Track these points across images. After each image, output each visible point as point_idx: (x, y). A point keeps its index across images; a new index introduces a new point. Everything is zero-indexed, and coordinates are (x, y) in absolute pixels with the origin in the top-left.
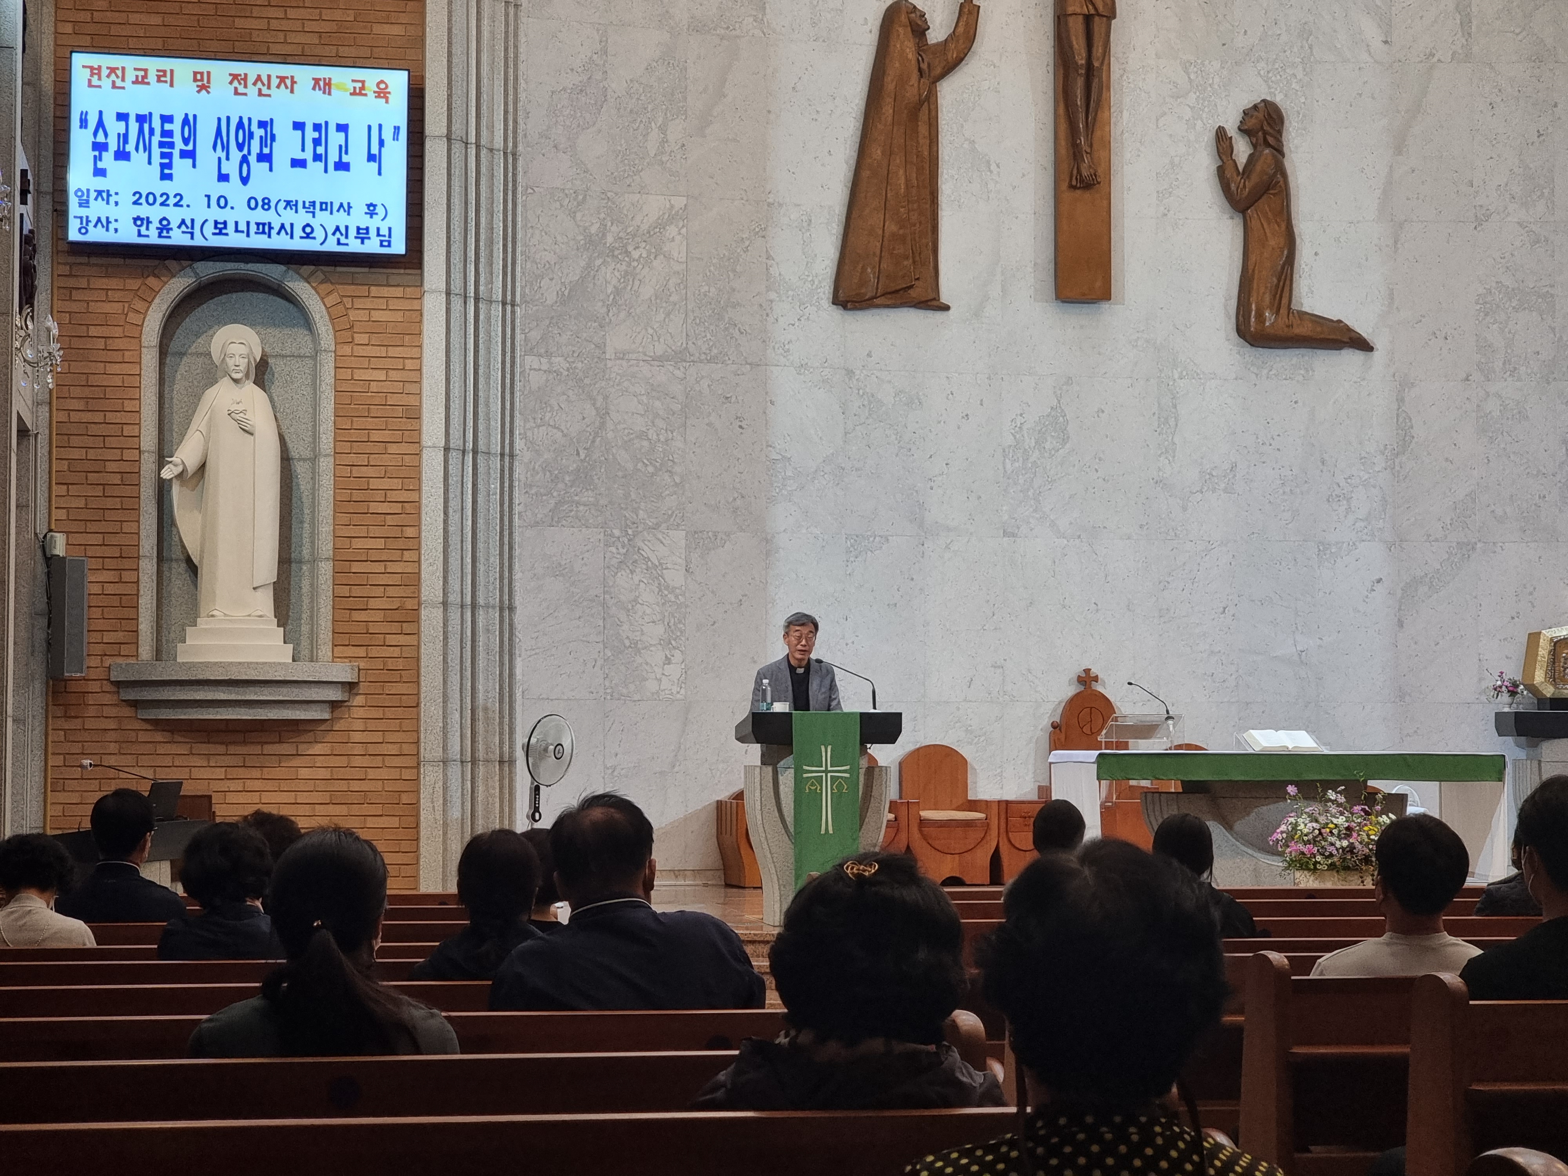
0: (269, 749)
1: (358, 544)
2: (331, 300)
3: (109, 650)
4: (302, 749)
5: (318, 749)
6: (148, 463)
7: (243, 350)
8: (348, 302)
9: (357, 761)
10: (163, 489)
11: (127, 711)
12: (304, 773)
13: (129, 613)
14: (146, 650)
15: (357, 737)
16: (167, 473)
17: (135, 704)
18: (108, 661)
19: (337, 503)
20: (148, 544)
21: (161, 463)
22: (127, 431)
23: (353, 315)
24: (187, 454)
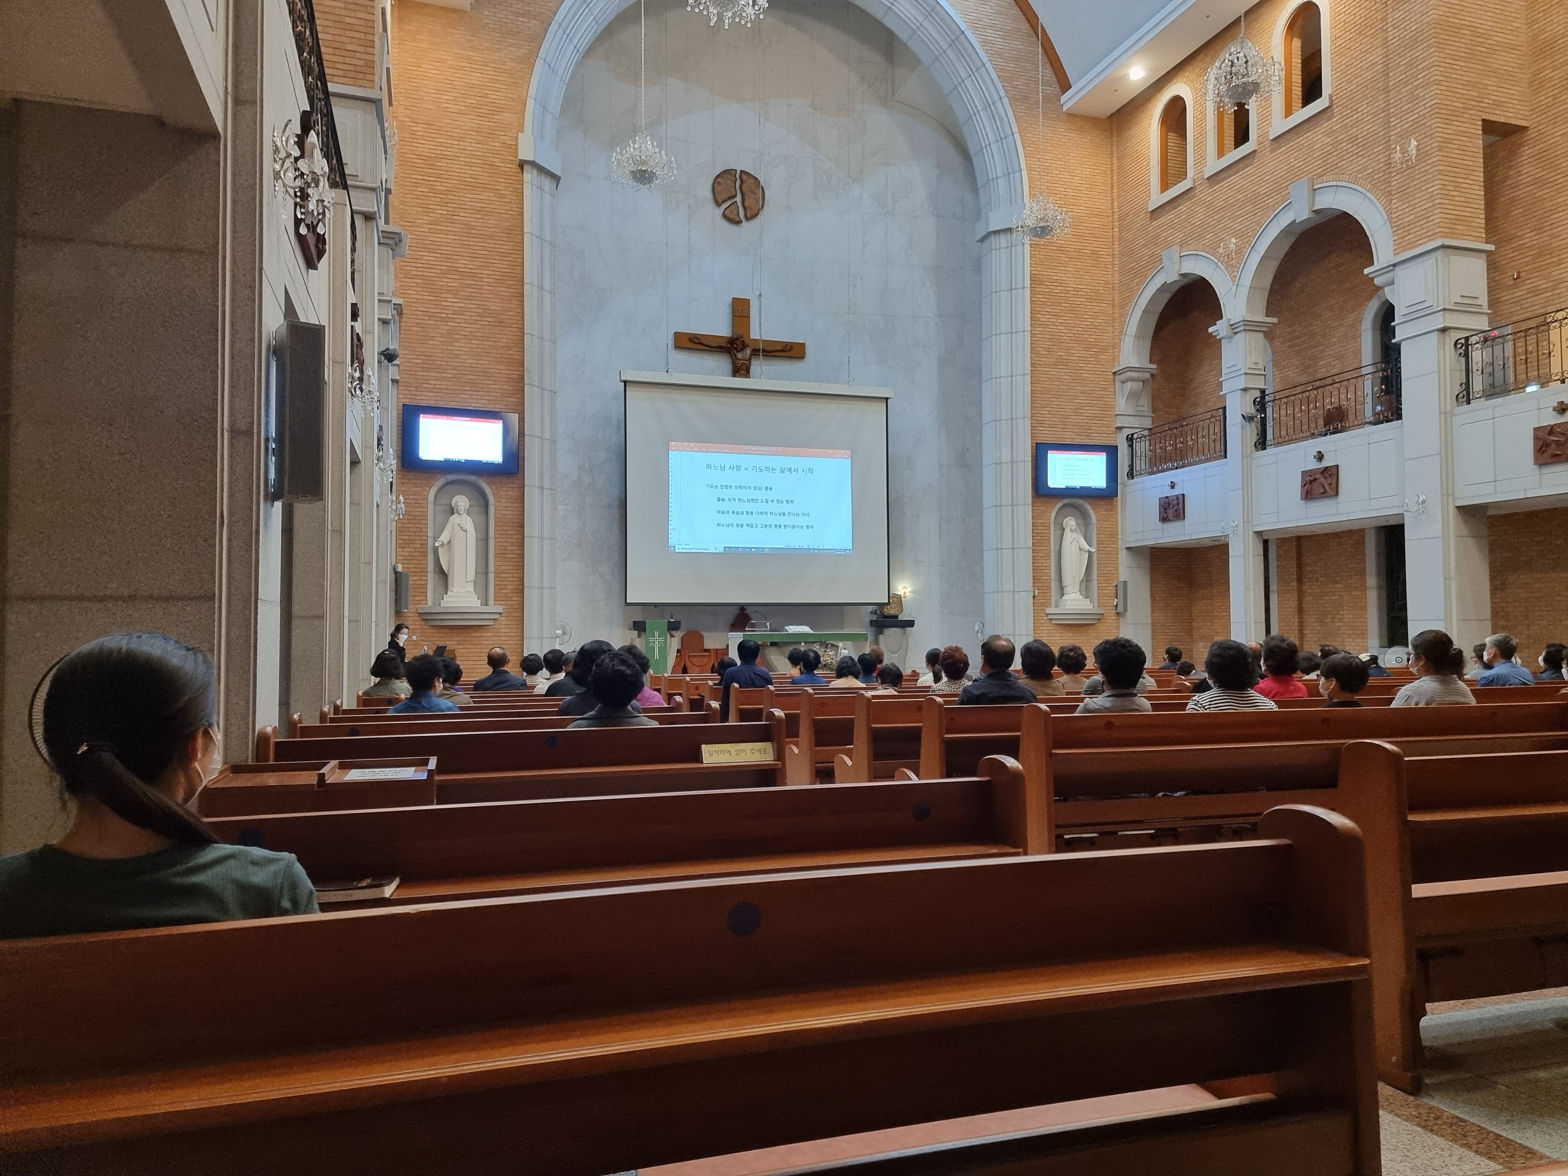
0: (473, 635)
1: (503, 567)
2: (492, 488)
3: (417, 602)
4: (484, 634)
5: (489, 634)
6: (430, 541)
7: (463, 504)
8: (499, 488)
9: (503, 638)
10: (436, 550)
11: (423, 623)
12: (484, 642)
13: (424, 590)
14: (430, 603)
15: (503, 630)
16: (436, 545)
17: (426, 620)
18: (417, 606)
19: (496, 555)
20: (431, 566)
21: (435, 540)
22: (423, 530)
23: (501, 493)
24: (444, 537)
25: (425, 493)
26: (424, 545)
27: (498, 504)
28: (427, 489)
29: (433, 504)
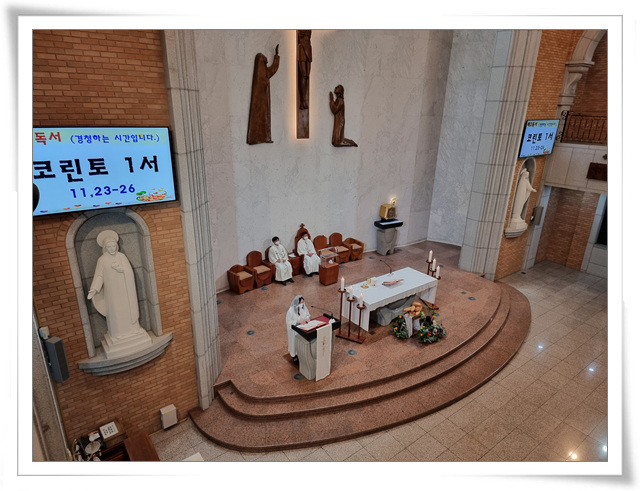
2: (147, 216)
5: (161, 361)
6: (79, 292)
8: (153, 217)
10: (89, 303)
11: (88, 375)
14: (92, 354)
16: (90, 296)
22: (67, 282)
23: (155, 221)
24: (95, 286)
25: (59, 238)
26: (73, 298)
27: (155, 234)
28: (63, 233)
29: (73, 250)
